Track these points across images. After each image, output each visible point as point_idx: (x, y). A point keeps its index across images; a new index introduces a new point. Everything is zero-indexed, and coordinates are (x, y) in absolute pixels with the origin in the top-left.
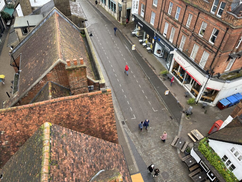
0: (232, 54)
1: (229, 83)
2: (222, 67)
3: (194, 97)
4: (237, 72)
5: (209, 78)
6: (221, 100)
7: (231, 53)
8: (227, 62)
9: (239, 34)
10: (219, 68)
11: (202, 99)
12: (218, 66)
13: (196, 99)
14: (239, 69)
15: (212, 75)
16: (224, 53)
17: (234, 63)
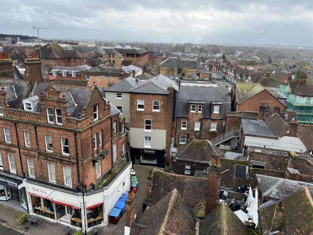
0: (94, 158)
1: (107, 189)
2: (91, 175)
3: (78, 229)
4: (110, 172)
5: (83, 195)
6: (110, 213)
7: (92, 157)
8: (93, 167)
9: (90, 135)
10: (88, 178)
11: (90, 225)
12: (86, 177)
13: (82, 229)
14: (110, 168)
15: (86, 190)
16: (86, 160)
17: (102, 166)
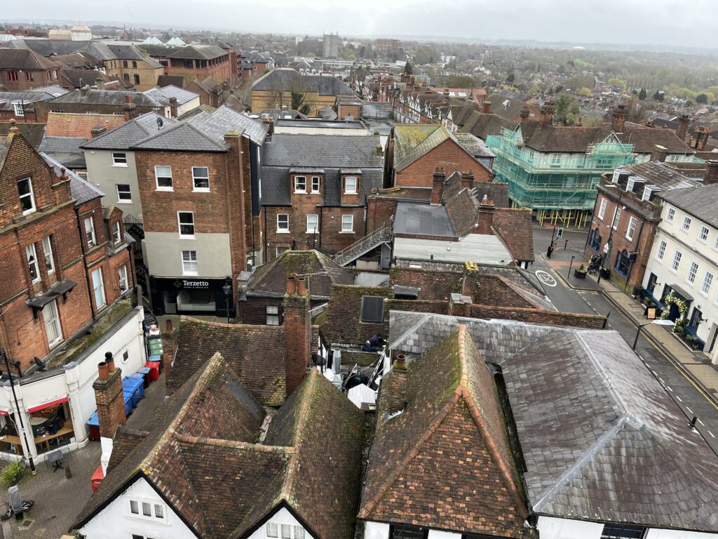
0: (35, 299)
1: (74, 367)
2: (31, 339)
3: (14, 457)
4: (87, 333)
5: (12, 385)
6: (90, 420)
7: (29, 298)
8: (35, 322)
9: (15, 248)
10: (23, 345)
11: (41, 448)
12: (16, 344)
13: (24, 458)
14: (88, 324)
15: (20, 373)
16: (10, 305)
17: (62, 318)
